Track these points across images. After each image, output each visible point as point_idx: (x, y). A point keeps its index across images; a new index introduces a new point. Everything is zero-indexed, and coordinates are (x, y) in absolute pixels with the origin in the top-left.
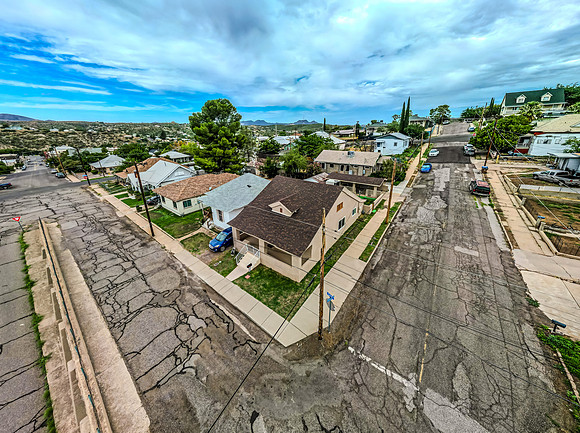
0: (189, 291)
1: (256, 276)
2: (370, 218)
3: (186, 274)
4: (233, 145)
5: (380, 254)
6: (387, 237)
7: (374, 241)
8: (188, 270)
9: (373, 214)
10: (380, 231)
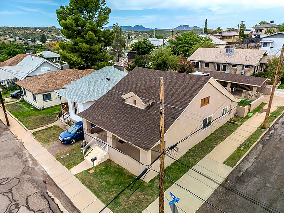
0: (29, 181)
1: (101, 171)
2: (243, 122)
3: (30, 163)
4: (99, 41)
5: (252, 160)
6: (263, 142)
7: (246, 145)
8: (33, 159)
9: (248, 117)
10: (255, 135)
